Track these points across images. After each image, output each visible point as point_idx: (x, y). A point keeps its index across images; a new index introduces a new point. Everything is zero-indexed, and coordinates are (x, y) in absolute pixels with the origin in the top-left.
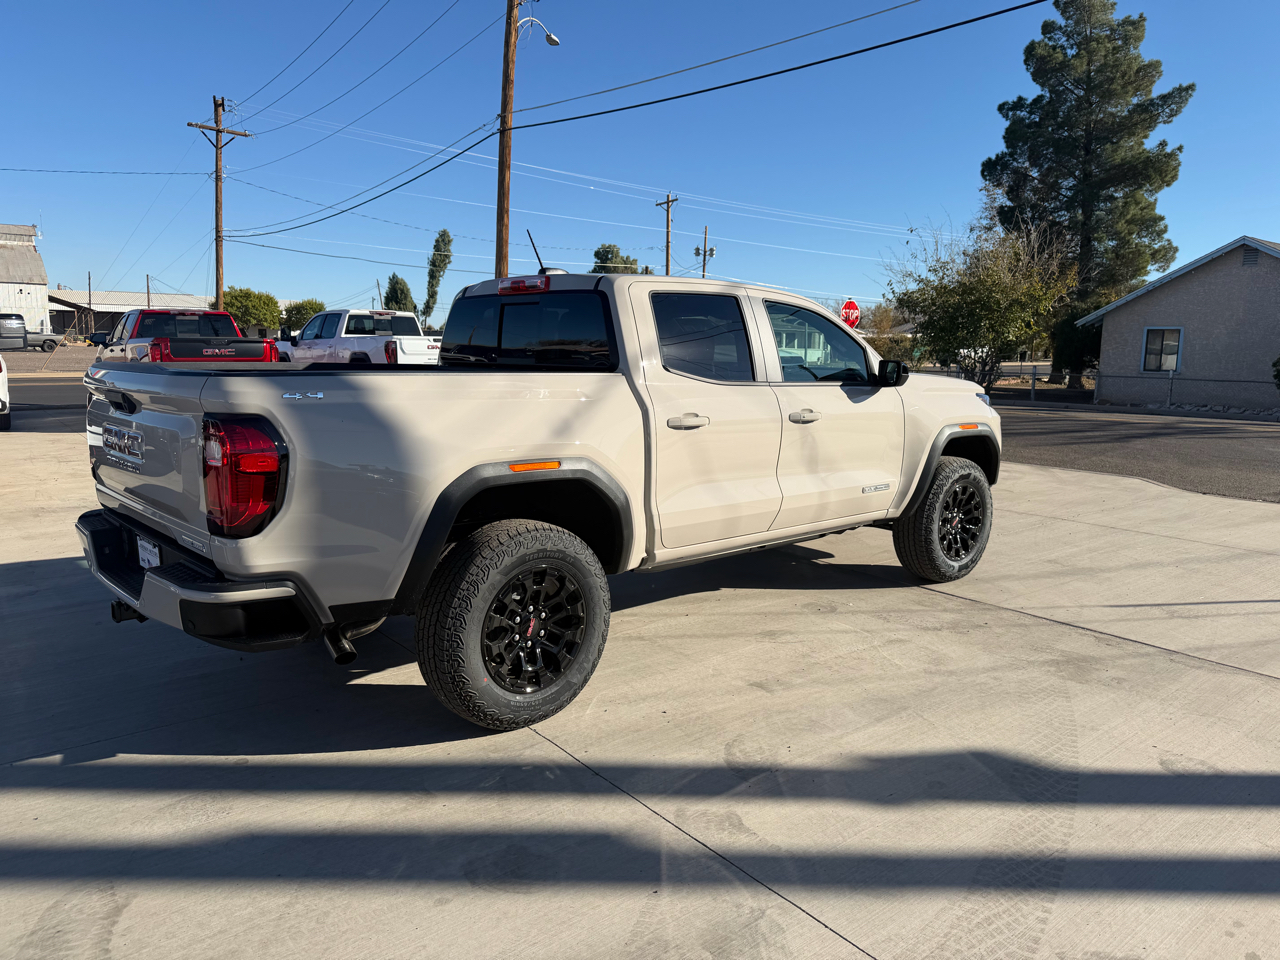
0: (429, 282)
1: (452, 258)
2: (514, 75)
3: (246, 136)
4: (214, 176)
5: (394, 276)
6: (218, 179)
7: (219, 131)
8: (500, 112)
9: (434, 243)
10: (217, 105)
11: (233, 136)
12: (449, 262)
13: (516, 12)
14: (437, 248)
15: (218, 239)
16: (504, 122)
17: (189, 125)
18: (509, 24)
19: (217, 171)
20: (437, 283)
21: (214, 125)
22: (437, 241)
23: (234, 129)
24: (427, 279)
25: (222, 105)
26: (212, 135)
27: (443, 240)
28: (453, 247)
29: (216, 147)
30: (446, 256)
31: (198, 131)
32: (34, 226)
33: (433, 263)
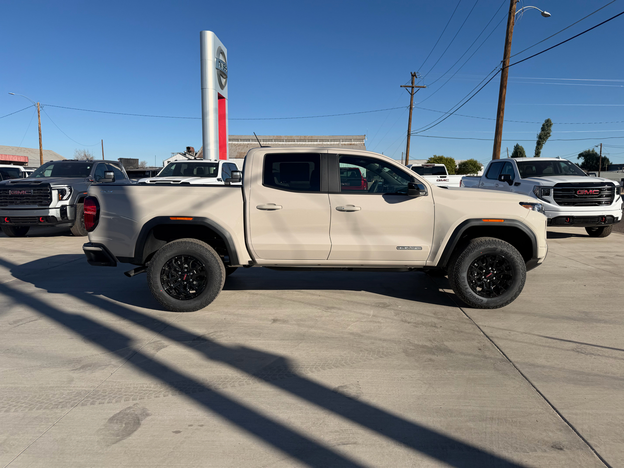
0: (537, 147)
1: (551, 134)
2: (512, 39)
3: (424, 87)
4: (409, 107)
5: (517, 145)
6: (411, 108)
7: (413, 87)
8: (502, 60)
9: (541, 126)
10: (413, 76)
11: (418, 88)
12: (549, 136)
13: (515, 6)
14: (543, 129)
15: (409, 135)
16: (504, 64)
17: (401, 86)
18: (510, 14)
19: (410, 105)
20: (541, 148)
21: (411, 85)
22: (543, 125)
23: (419, 85)
24: (536, 145)
25: (415, 75)
26: (410, 89)
27: (547, 125)
28: (552, 128)
29: (411, 94)
30: (548, 133)
31: (404, 88)
32: (365, 135)
33: (540, 137)
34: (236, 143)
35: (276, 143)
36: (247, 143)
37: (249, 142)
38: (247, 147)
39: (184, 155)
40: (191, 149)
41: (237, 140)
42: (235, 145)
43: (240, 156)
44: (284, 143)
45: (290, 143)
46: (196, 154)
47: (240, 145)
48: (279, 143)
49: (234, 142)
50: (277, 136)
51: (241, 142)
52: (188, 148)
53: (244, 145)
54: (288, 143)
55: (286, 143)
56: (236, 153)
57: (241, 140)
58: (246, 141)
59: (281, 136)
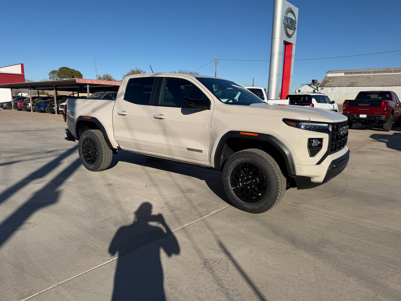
34: (350, 75)
35: (385, 74)
36: (359, 75)
37: (360, 75)
38: (359, 78)
39: (310, 85)
40: (315, 81)
41: (352, 73)
42: (349, 77)
43: (351, 85)
44: (392, 74)
45: (397, 73)
46: (319, 84)
47: (353, 77)
48: (387, 74)
49: (348, 75)
50: (387, 69)
51: (354, 75)
52: (313, 81)
53: (356, 77)
54: (396, 73)
55: (393, 73)
56: (349, 83)
57: (354, 73)
58: (359, 74)
59: (390, 69)
